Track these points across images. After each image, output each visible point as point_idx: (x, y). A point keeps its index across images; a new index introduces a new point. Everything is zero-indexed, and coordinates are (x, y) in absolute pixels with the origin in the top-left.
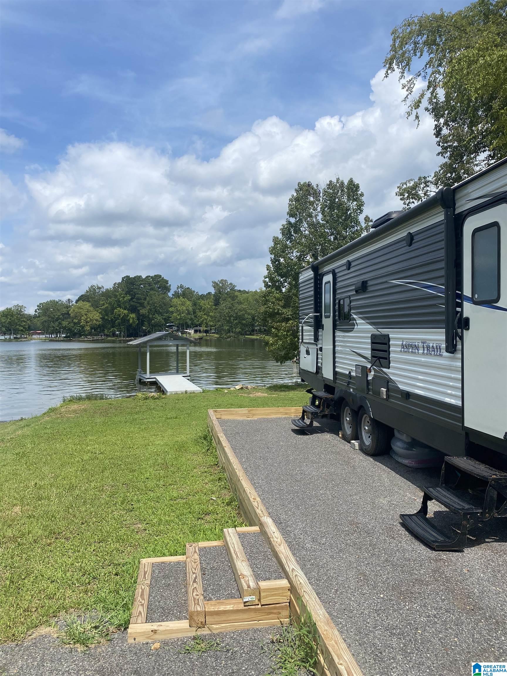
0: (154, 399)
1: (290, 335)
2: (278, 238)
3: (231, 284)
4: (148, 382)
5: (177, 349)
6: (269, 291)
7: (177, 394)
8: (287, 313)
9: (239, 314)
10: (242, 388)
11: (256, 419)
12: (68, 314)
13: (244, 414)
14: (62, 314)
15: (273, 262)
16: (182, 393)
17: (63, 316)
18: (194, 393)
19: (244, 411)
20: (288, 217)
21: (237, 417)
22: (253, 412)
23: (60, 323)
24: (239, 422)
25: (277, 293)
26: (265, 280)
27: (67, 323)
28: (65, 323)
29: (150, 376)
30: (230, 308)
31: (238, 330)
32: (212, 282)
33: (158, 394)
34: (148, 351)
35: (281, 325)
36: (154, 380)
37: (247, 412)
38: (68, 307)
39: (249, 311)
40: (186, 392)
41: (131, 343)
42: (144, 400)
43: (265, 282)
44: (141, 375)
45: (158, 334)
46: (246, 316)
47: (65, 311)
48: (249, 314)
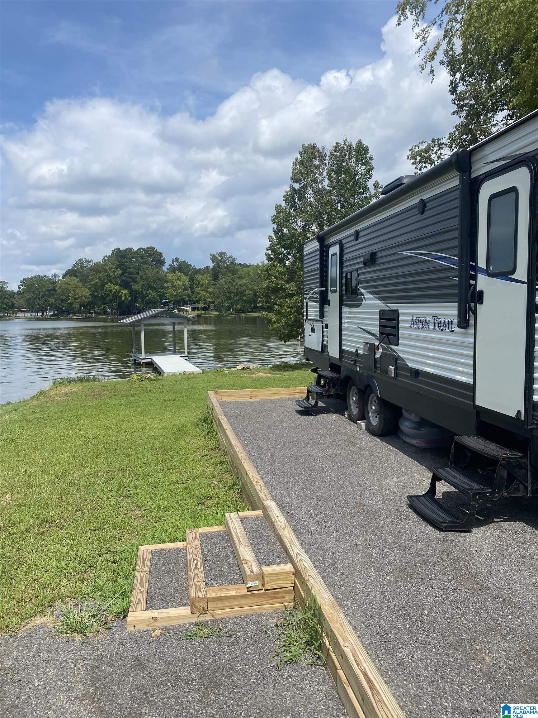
0: (151, 381)
1: (295, 312)
2: (280, 206)
3: (230, 257)
4: (143, 363)
5: (174, 328)
6: (272, 264)
7: (175, 375)
8: (290, 288)
9: (240, 290)
10: (244, 368)
11: (258, 400)
12: (54, 290)
13: (246, 395)
14: (48, 290)
15: (276, 232)
16: (180, 374)
17: (49, 292)
18: (193, 374)
19: (246, 392)
20: (291, 182)
21: (238, 399)
22: (256, 393)
23: (46, 301)
24: (241, 403)
25: (280, 266)
26: (268, 252)
27: (54, 300)
28: (51, 300)
29: (145, 356)
30: (230, 283)
31: (239, 307)
32: (210, 254)
33: (155, 375)
34: (143, 329)
35: (285, 301)
36: (150, 360)
37: (249, 393)
38: (54, 282)
39: (250, 286)
40: (184, 373)
41: (123, 321)
42: (140, 381)
43: (267, 254)
44: (135, 355)
45: (153, 312)
46: (247, 292)
47: (51, 286)
48: (250, 290)
